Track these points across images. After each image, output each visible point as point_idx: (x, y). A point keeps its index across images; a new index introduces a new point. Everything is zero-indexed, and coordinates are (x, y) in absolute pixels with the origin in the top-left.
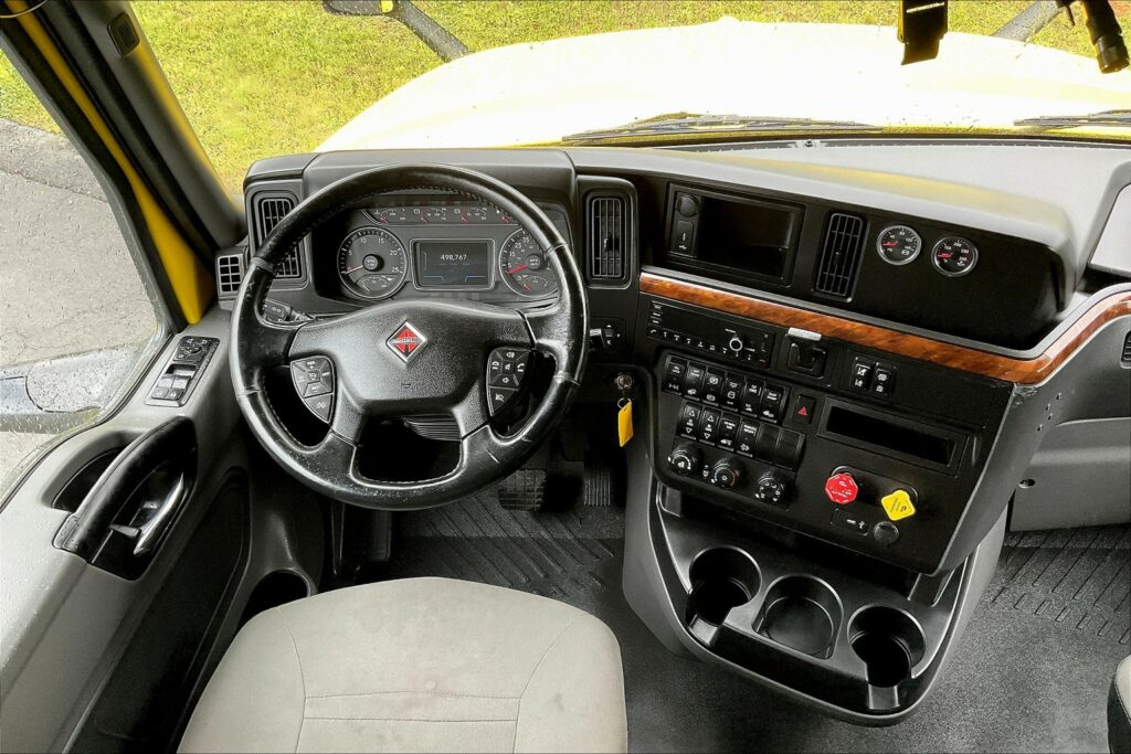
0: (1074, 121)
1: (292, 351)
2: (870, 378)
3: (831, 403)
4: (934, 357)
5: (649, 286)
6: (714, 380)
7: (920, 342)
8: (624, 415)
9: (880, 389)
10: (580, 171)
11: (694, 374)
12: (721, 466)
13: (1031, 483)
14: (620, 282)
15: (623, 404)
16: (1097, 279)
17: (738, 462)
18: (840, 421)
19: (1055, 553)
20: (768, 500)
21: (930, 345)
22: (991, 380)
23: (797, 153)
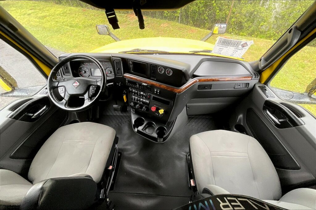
0: (199, 52)
1: (58, 86)
2: (157, 91)
3: (153, 95)
4: (165, 88)
5: (125, 76)
6: (136, 92)
7: (164, 86)
8: (125, 97)
9: (158, 93)
10: (113, 57)
11: (134, 91)
12: (138, 105)
13: (189, 108)
14: (121, 76)
15: (124, 95)
16: (194, 76)
17: (140, 105)
18: (154, 98)
19: (196, 118)
20: (144, 110)
21: (165, 86)
22: (174, 92)
23: (154, 56)
